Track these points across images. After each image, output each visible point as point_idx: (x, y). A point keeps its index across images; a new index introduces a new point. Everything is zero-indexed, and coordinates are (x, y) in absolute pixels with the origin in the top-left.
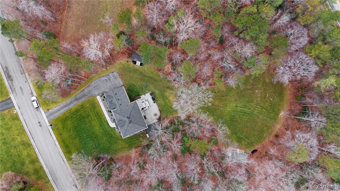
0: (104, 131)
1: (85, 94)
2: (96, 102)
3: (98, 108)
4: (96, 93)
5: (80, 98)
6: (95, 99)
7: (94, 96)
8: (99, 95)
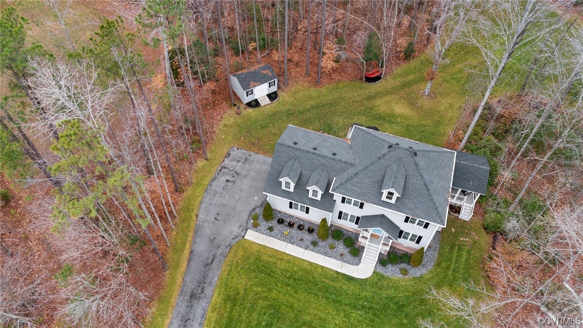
0: (363, 307)
1: (207, 259)
2: (259, 252)
3: (279, 262)
4: (236, 230)
5: (202, 283)
6: (246, 245)
7: (236, 240)
8: (247, 230)
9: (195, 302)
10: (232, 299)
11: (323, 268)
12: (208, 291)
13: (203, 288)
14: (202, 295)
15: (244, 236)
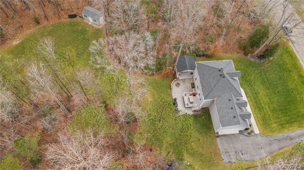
0: (252, 86)
1: (277, 142)
2: (260, 125)
4: (259, 138)
5: (286, 139)
6: (262, 131)
7: (263, 136)
8: (256, 134)
9: (292, 137)
12: (286, 135)
13: (286, 137)
14: (289, 136)
15: (259, 134)
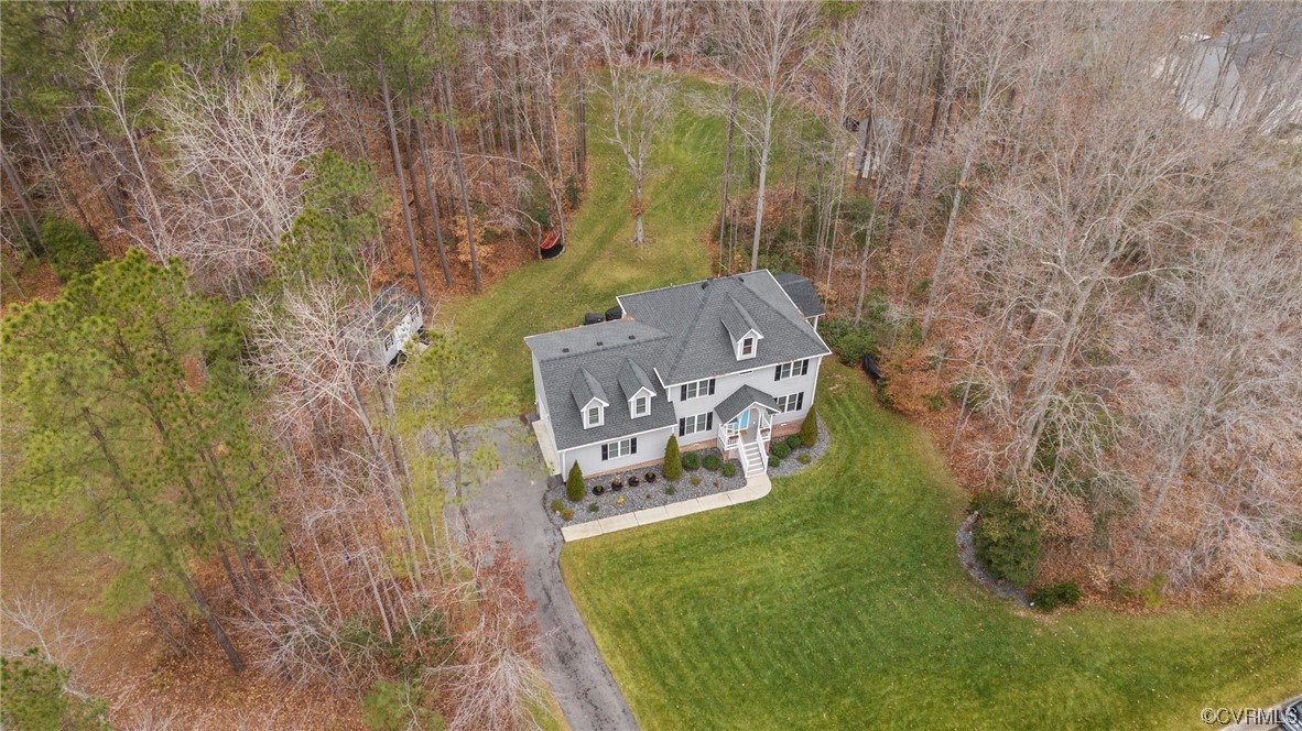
0: (796, 526)
2: (604, 546)
3: (644, 541)
4: (544, 539)
6: (577, 549)
7: (557, 551)
8: (559, 530)
9: (575, 664)
10: (623, 625)
11: (707, 513)
12: (580, 637)
13: (570, 639)
14: (576, 649)
15: (564, 541)
